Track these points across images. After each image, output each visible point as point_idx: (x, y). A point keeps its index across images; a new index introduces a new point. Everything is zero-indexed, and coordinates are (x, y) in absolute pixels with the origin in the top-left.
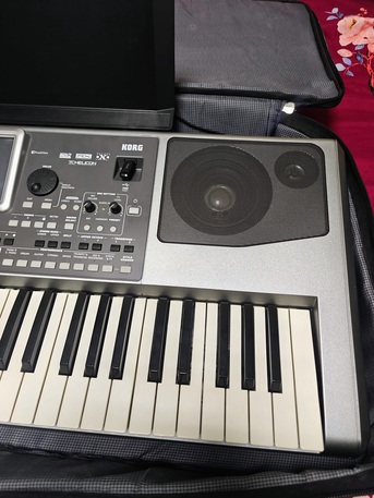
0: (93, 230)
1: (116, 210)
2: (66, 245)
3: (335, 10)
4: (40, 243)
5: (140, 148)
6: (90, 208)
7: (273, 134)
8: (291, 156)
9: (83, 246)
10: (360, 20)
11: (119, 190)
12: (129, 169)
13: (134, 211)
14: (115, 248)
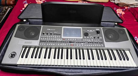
0: (96, 41)
1: (98, 38)
2: (93, 43)
3: (115, 8)
4: (89, 43)
5: (99, 29)
6: (95, 38)
7: (114, 27)
8: (120, 30)
9: (95, 43)
10: (120, 10)
11: (98, 35)
12: (98, 32)
13: (101, 38)
14: (100, 43)
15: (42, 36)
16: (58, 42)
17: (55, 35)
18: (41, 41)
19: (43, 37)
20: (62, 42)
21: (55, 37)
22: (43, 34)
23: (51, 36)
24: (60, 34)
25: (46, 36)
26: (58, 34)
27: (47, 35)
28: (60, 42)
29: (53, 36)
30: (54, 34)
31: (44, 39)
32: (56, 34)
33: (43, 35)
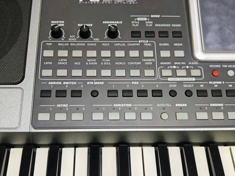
15: (49, 53)
16: (173, 93)
17: (146, 42)
18: (43, 93)
19: (56, 58)
20: (202, 93)
21: (148, 54)
22: (57, 34)
23: (113, 49)
24: (177, 34)
25: (77, 53)
26: (163, 34)
27: (83, 42)
28: (188, 93)
29: (127, 49)
30: (136, 34)
31: (62, 72)
32: (150, 34)
33: (50, 41)
